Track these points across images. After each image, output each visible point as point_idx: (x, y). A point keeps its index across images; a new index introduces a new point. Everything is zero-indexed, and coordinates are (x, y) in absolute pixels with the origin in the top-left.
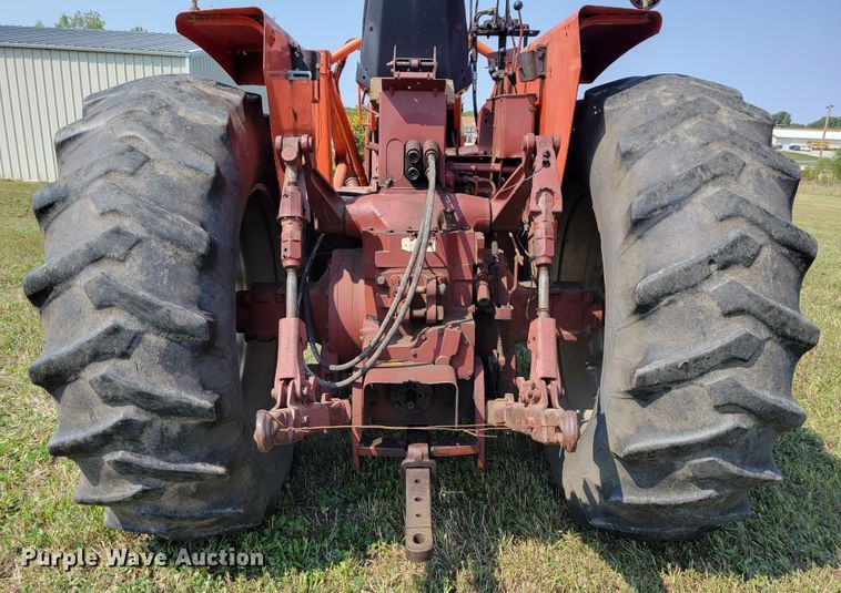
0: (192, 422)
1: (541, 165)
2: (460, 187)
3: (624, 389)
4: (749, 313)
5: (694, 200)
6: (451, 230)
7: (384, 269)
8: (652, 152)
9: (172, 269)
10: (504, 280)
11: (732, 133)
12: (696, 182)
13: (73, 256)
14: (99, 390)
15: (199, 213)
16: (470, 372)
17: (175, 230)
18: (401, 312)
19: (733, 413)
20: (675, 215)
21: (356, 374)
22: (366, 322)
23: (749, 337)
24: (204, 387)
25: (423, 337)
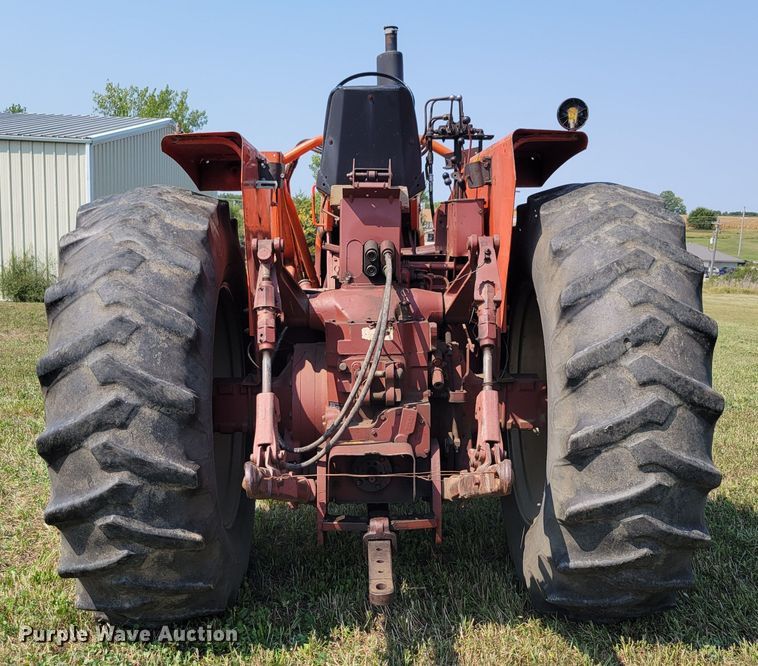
0: (175, 489)
1: (483, 261)
2: (416, 283)
3: (563, 456)
4: (660, 383)
5: (612, 290)
6: (407, 320)
7: (347, 356)
8: (578, 251)
9: (165, 351)
10: (459, 369)
11: (645, 234)
12: (613, 275)
13: (82, 341)
14: (99, 457)
15: (187, 305)
16: (427, 450)
17: (168, 318)
18: (361, 394)
19: (654, 472)
20: (597, 303)
21: (319, 454)
22: (327, 408)
23: (661, 403)
24: (188, 457)
25: (382, 418)
